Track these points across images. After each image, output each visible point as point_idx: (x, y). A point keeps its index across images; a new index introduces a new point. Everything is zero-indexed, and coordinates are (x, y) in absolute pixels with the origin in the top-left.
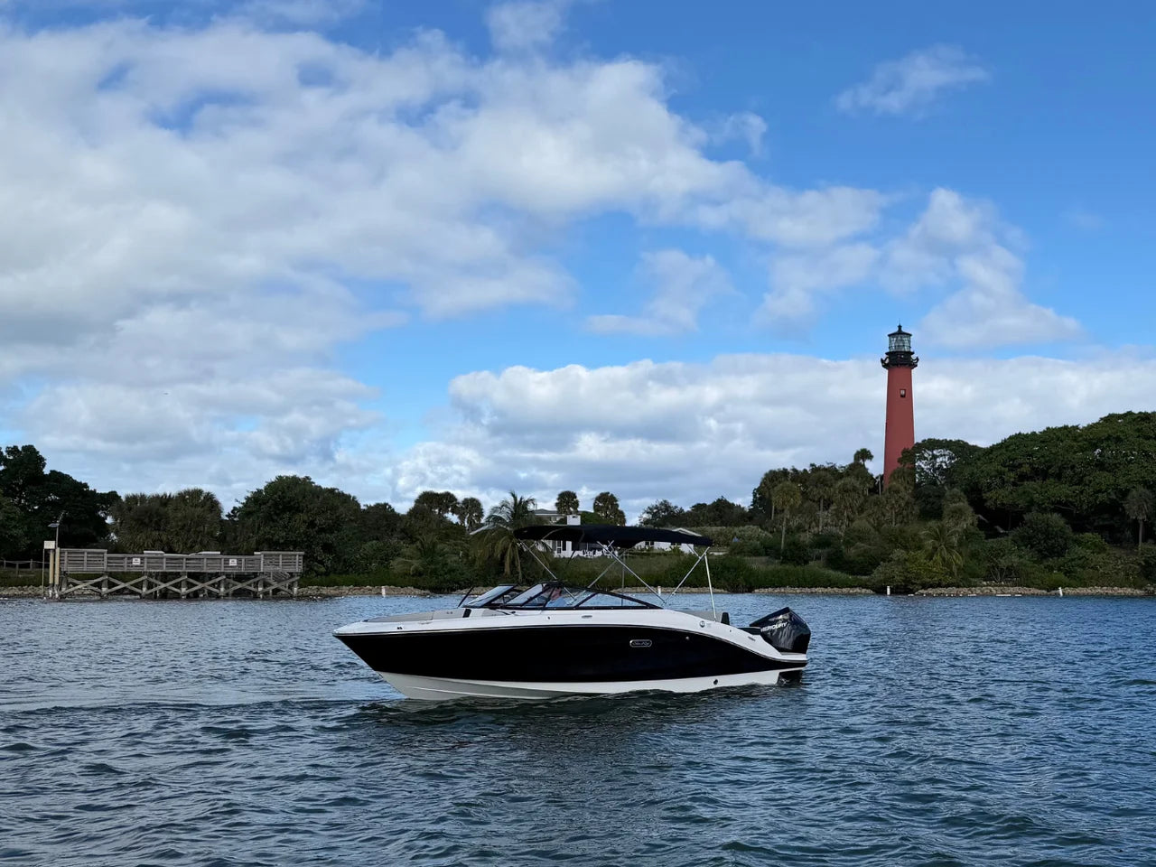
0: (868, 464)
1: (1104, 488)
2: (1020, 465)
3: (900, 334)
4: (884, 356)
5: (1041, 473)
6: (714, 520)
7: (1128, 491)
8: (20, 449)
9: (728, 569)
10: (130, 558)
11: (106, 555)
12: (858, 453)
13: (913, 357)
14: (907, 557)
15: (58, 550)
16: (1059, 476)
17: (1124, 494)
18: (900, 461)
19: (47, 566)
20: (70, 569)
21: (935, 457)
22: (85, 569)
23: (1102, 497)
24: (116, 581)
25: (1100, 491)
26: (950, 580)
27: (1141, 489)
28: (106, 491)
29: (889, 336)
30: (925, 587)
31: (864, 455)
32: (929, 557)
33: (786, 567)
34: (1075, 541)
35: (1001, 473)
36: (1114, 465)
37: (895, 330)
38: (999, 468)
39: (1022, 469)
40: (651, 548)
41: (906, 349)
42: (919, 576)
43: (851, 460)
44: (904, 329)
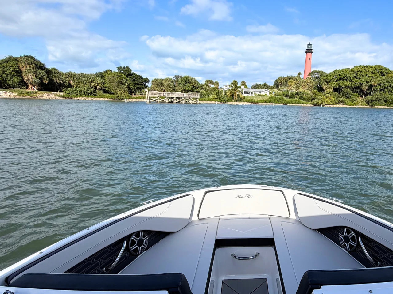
0: (300, 75)
1: (357, 83)
2: (337, 77)
3: (310, 45)
4: (306, 50)
5: (342, 79)
6: (264, 88)
7: (362, 84)
8: (126, 67)
9: (281, 99)
10: (163, 94)
11: (158, 93)
12: (299, 73)
13: (312, 50)
14: (322, 98)
15: (148, 91)
16: (346, 80)
17: (361, 84)
18: (308, 75)
19: (146, 95)
20: (151, 96)
21: (316, 75)
22: (154, 96)
23: (357, 85)
24: (161, 99)
25: (356, 84)
26: (331, 103)
27: (366, 83)
28: (145, 78)
29: (307, 45)
30: (326, 105)
31: (300, 74)
32: (326, 98)
33: (291, 99)
34: (353, 95)
35: (333, 79)
36: (360, 77)
37: (309, 44)
38: (333, 78)
39: (338, 78)
40: (260, 94)
41: (311, 48)
42: (324, 102)
43: (297, 75)
44: (311, 44)
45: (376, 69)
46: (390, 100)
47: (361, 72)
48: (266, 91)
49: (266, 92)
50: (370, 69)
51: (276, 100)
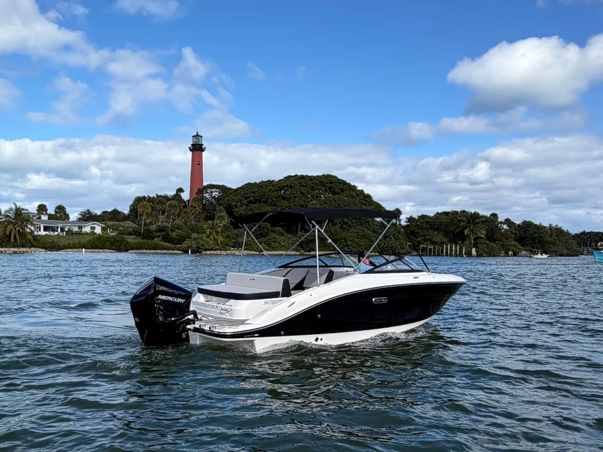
0: (182, 195)
2: (249, 197)
3: (197, 136)
4: (190, 146)
5: (258, 201)
6: (112, 219)
9: (117, 241)
12: (178, 189)
13: (203, 147)
14: (198, 237)
16: (266, 202)
18: (197, 193)
21: (212, 192)
25: (283, 209)
26: (217, 247)
29: (193, 136)
30: (206, 250)
31: (180, 190)
32: (208, 237)
33: (144, 241)
34: (272, 231)
35: (241, 200)
36: (289, 198)
37: (196, 134)
38: (240, 198)
39: (250, 199)
40: (81, 231)
41: (200, 143)
42: (203, 245)
43: (175, 193)
44: (199, 134)
45: (320, 182)
46: (341, 239)
47: (291, 187)
48: (94, 224)
49: (95, 227)
50: (309, 182)
51: (108, 243)
